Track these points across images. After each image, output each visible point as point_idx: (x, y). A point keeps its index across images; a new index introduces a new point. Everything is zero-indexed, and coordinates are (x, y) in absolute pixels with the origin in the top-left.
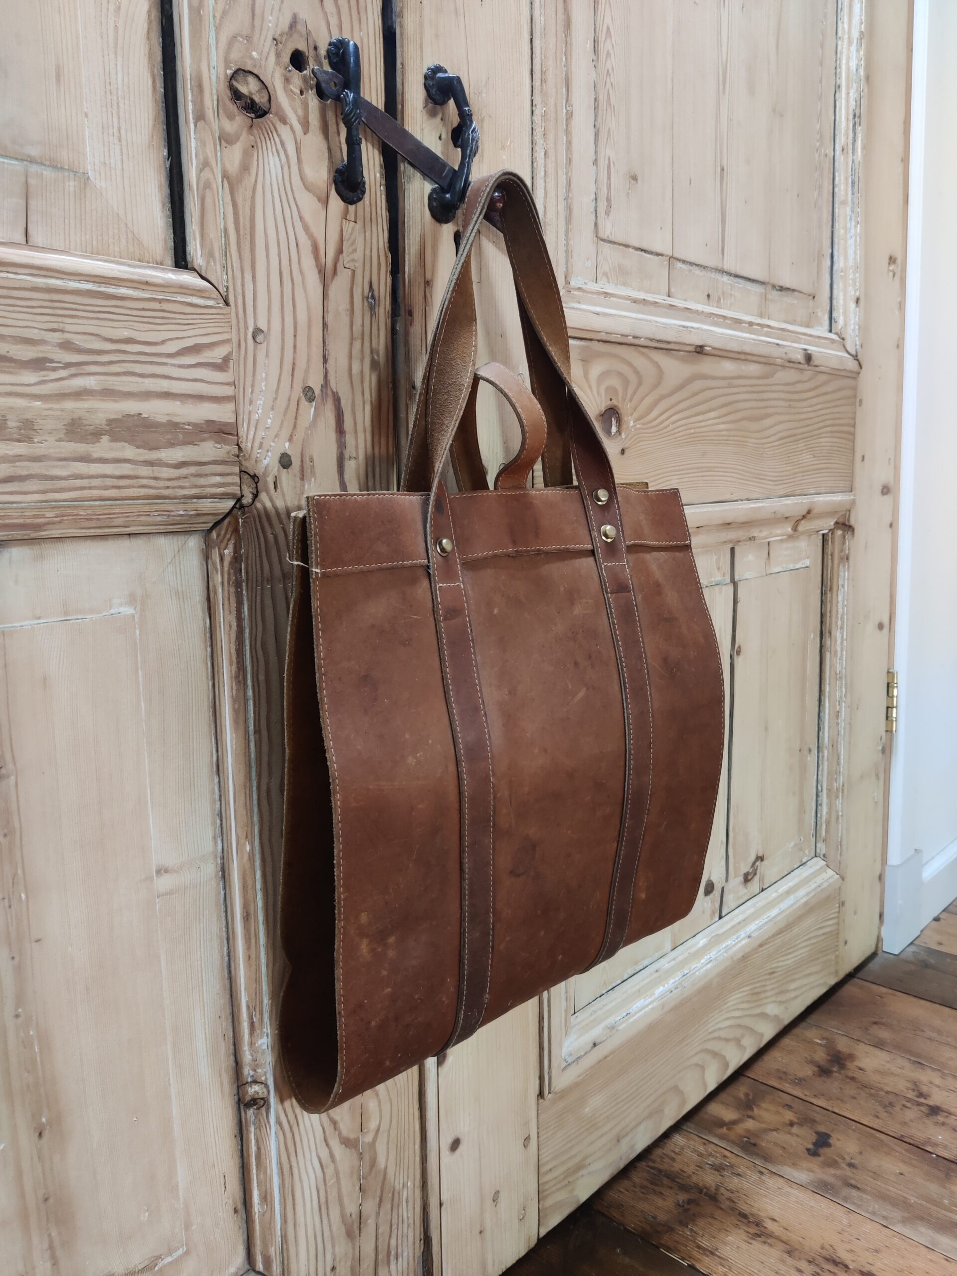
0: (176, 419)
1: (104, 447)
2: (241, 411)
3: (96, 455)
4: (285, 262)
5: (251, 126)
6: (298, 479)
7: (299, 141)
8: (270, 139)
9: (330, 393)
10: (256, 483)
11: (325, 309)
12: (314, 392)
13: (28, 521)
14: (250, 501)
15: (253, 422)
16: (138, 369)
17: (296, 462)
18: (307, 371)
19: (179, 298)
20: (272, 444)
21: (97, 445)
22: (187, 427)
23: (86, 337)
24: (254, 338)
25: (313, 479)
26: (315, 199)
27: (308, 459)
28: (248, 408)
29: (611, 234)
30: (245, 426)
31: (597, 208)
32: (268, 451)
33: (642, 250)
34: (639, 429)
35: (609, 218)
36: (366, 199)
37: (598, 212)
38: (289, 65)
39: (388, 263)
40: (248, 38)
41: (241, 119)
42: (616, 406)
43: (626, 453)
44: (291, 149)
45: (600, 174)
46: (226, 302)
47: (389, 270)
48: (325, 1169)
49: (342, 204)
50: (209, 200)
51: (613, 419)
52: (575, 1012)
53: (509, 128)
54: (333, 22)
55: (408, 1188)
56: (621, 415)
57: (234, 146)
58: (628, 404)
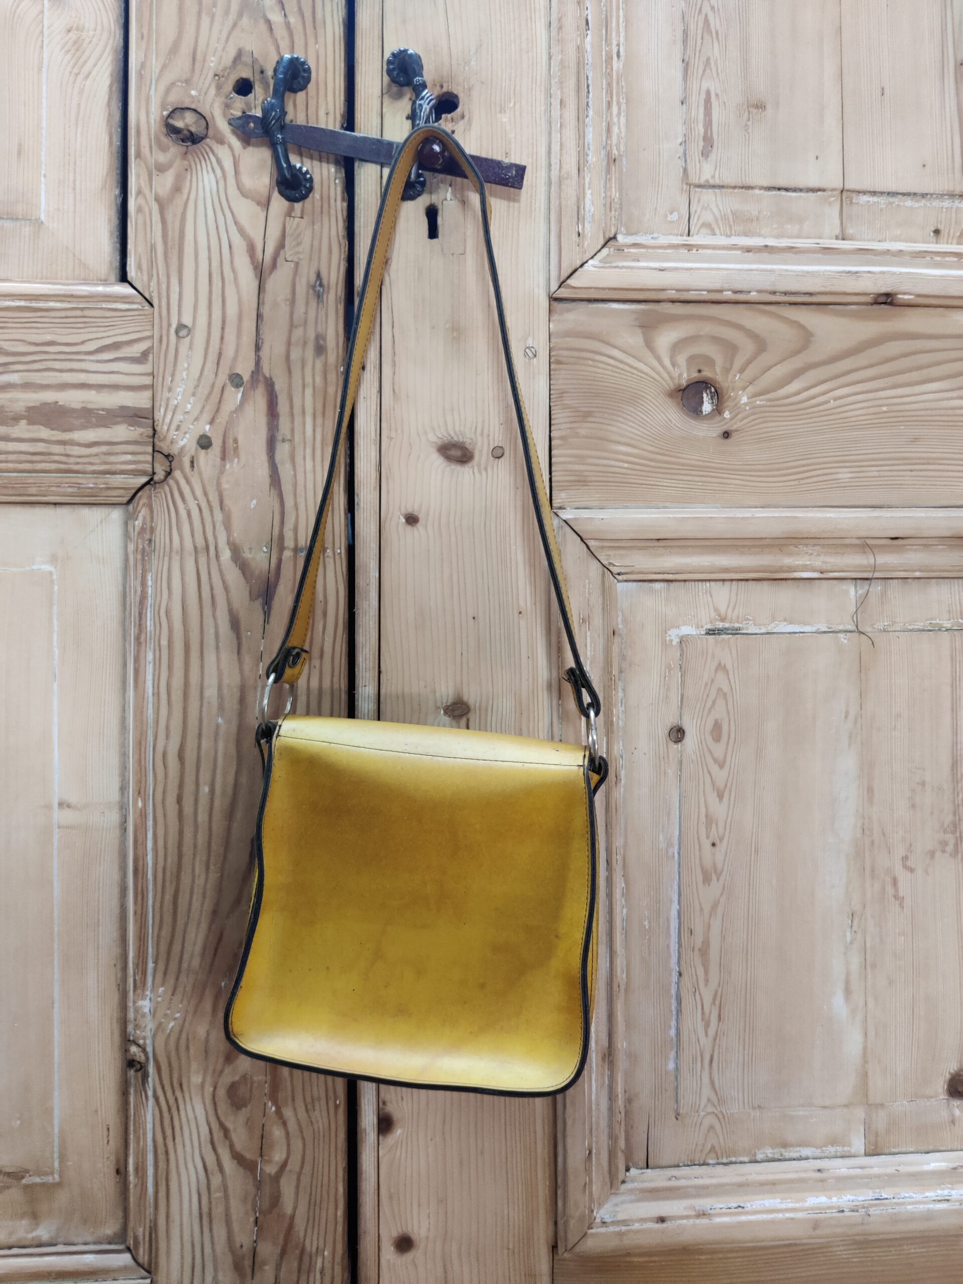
0: (90, 406)
1: (21, 429)
2: (158, 398)
3: (14, 436)
4: (215, 264)
5: (186, 153)
6: (218, 459)
7: (237, 156)
8: (205, 160)
9: (261, 378)
10: (171, 462)
11: (261, 302)
12: (242, 378)
14: (162, 477)
15: (171, 408)
16: (57, 365)
17: (217, 443)
18: (235, 359)
19: (104, 306)
20: (191, 427)
21: (16, 427)
22: (101, 412)
23: (13, 343)
24: (177, 332)
25: (236, 460)
26: (254, 203)
27: (231, 441)
28: (166, 394)
29: (713, 177)
30: (162, 410)
31: (687, 152)
32: (185, 433)
33: (779, 189)
34: (761, 406)
35: (709, 159)
36: (316, 195)
37: (687, 156)
38: (231, 93)
39: (343, 251)
40: (188, 82)
41: (174, 150)
42: (711, 379)
43: (734, 437)
44: (228, 164)
45: (693, 113)
46: (151, 305)
47: (342, 257)
48: (210, 1176)
49: (285, 203)
50: (140, 222)
51: (705, 395)
52: (648, 1167)
53: (512, 86)
54: (284, 44)
55: (324, 1259)
56: (721, 389)
57: (166, 173)
58: (735, 376)
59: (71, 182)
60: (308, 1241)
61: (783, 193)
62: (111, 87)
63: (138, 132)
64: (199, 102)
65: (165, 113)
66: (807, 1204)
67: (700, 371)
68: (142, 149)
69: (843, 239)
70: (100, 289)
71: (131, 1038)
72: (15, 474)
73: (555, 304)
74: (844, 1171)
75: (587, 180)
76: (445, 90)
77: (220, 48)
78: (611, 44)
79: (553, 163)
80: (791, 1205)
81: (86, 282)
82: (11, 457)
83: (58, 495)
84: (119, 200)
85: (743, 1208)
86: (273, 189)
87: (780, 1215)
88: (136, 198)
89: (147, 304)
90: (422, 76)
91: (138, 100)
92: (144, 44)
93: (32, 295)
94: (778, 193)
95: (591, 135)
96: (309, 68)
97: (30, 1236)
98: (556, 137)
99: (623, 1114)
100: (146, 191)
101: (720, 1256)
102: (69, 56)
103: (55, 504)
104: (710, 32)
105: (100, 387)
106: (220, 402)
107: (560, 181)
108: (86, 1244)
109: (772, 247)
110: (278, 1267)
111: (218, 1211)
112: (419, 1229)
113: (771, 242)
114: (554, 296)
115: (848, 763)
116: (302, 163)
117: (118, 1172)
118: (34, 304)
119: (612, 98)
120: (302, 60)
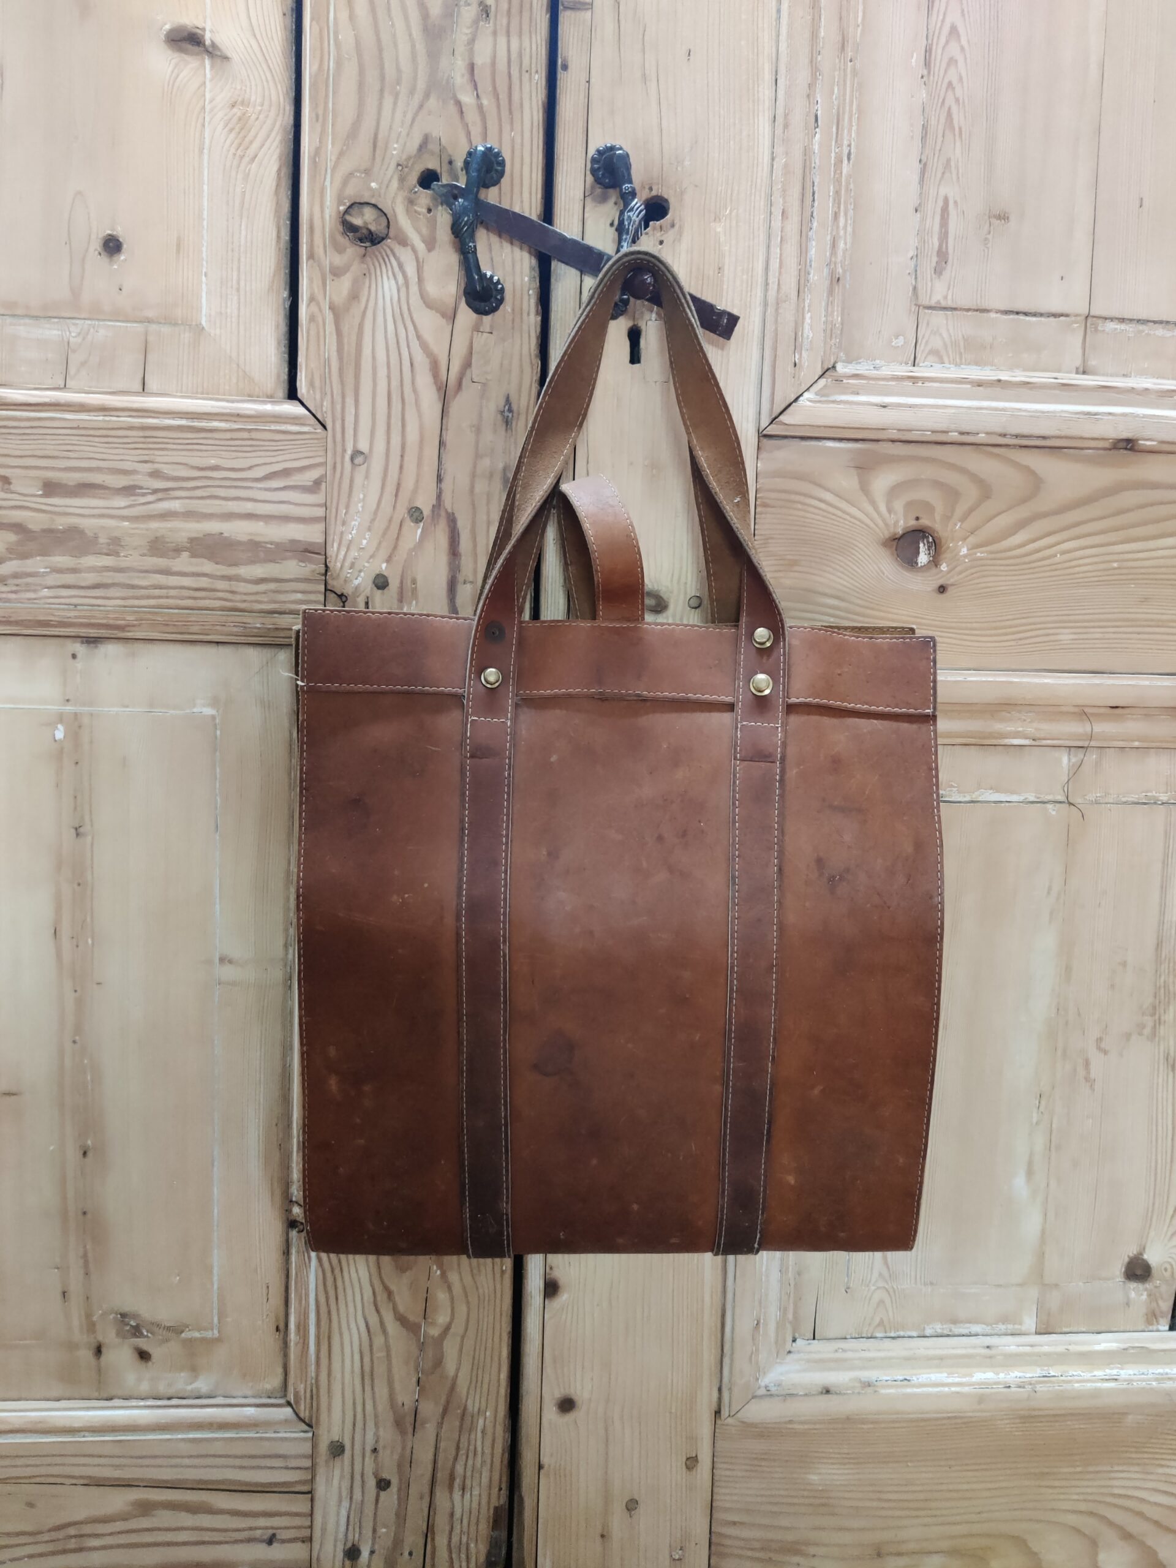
0: (258, 539)
1: (183, 563)
2: (331, 531)
3: (175, 569)
4: (395, 383)
5: (364, 256)
6: (396, 602)
7: (421, 260)
8: (386, 264)
9: (443, 513)
10: (344, 602)
11: (444, 428)
12: (422, 513)
13: (111, 622)
15: (345, 543)
16: (222, 492)
17: (394, 584)
18: (415, 491)
19: (273, 427)
20: (366, 564)
21: (177, 560)
22: (269, 546)
23: (174, 466)
24: (352, 459)
25: (414, 602)
26: (439, 316)
27: (409, 582)
28: (340, 528)
29: (946, 298)
30: (336, 545)
31: (918, 269)
32: (360, 571)
33: (1017, 313)
34: (981, 559)
35: (942, 277)
36: (507, 307)
37: (918, 272)
38: (415, 187)
39: (535, 372)
40: (367, 172)
41: (352, 251)
42: (930, 527)
43: (951, 591)
44: (411, 269)
45: (928, 223)
46: (324, 427)
47: (535, 378)
48: (373, 1337)
49: (474, 316)
50: (313, 333)
51: (921, 545)
52: (814, 1339)
53: (729, 192)
54: (476, 130)
55: (485, 1418)
56: (940, 539)
57: (342, 278)
58: (956, 525)
59: (234, 282)
60: (470, 1402)
61: (1022, 317)
62: (279, 171)
63: (311, 227)
64: (380, 196)
65: (342, 208)
66: (974, 1379)
67: (917, 519)
68: (316, 249)
69: (1084, 373)
70: (268, 407)
71: (294, 1199)
72: (176, 611)
73: (765, 441)
74: (1013, 1349)
75: (807, 302)
76: (654, 193)
77: (404, 133)
78: (842, 146)
79: (770, 281)
80: (957, 1380)
81: (252, 397)
82: (172, 592)
83: (222, 635)
84: (288, 304)
85: (909, 1381)
86: (460, 299)
87: (946, 1389)
88: (308, 305)
89: (320, 426)
90: (631, 182)
91: (311, 192)
92: (318, 129)
93: (196, 413)
94: (1016, 317)
95: (814, 249)
96: (503, 160)
97: (189, 1388)
98: (776, 251)
99: (792, 1286)
100: (320, 297)
101: (883, 1425)
102: (232, 135)
103: (218, 643)
104: (952, 128)
105: (268, 518)
106: (397, 539)
107: (778, 304)
108: (245, 1397)
109: (1006, 381)
110: (440, 1425)
111: (380, 1369)
112: (581, 1391)
113: (1004, 376)
114: (764, 432)
115: (1047, 941)
116: (493, 269)
117: (278, 1329)
118: (196, 424)
119: (839, 207)
120: (496, 150)
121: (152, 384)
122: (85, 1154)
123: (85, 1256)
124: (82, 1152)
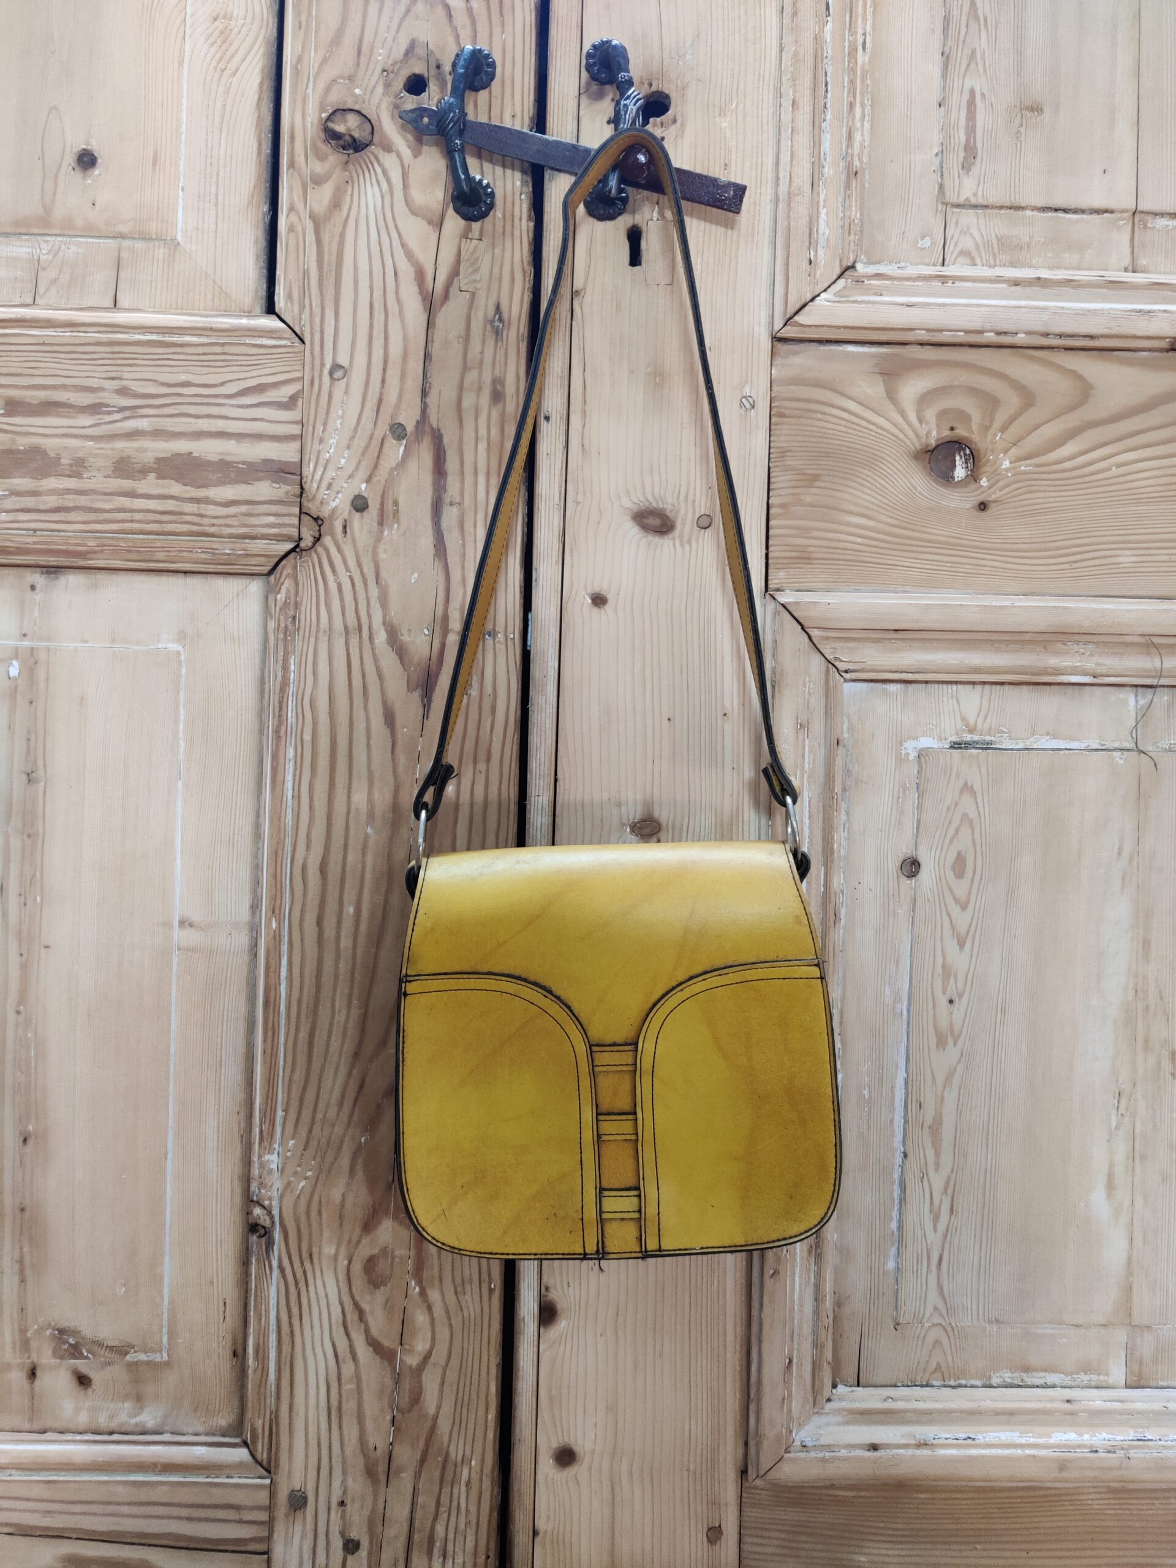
0: (229, 458)
1: (149, 484)
2: (307, 450)
3: (141, 491)
4: (378, 293)
5: (347, 163)
6: (375, 524)
7: (407, 167)
8: (369, 171)
9: (427, 429)
10: (320, 526)
11: (429, 338)
12: (405, 429)
13: (71, 548)
14: (310, 544)
15: (322, 462)
16: (192, 410)
17: (374, 505)
18: (398, 406)
19: (249, 341)
20: (345, 485)
21: (143, 481)
22: (241, 466)
23: (142, 383)
24: (331, 373)
25: (396, 525)
26: (425, 223)
27: (390, 503)
28: (316, 447)
29: (975, 195)
30: (312, 465)
31: (944, 165)
32: (338, 493)
33: (1056, 210)
34: (1026, 473)
35: (970, 173)
36: (498, 212)
37: (944, 168)
38: (401, 92)
39: (527, 279)
40: (351, 78)
41: (334, 158)
42: (967, 439)
43: (993, 510)
44: (396, 176)
45: (953, 116)
46: (303, 342)
47: (527, 286)
48: (342, 1365)
49: (461, 223)
50: (292, 243)
51: (958, 458)
52: (858, 1385)
53: (735, 86)
54: (465, 34)
55: (470, 1469)
56: (978, 450)
57: (324, 186)
58: (996, 435)
59: (213, 196)
60: (452, 1448)
61: (1061, 215)
62: (261, 84)
63: (292, 138)
64: (364, 102)
65: (324, 115)
66: (1052, 1441)
67: (952, 429)
68: (296, 157)
69: (1134, 272)
70: (244, 321)
71: (255, 1199)
72: (141, 536)
73: (779, 345)
74: (1099, 1404)
75: (822, 197)
76: (654, 88)
77: (390, 39)
78: (856, 33)
79: (781, 175)
80: (1032, 1440)
81: (227, 313)
82: (137, 516)
83: (189, 562)
84: (268, 219)
85: (973, 1439)
86: (448, 206)
87: (1019, 1451)
88: (288, 216)
89: (297, 339)
90: (628, 72)
91: (293, 101)
92: (301, 34)
93: (167, 328)
94: (1055, 214)
95: (828, 142)
96: (494, 62)
97: (133, 1421)
98: (786, 144)
99: (831, 1319)
100: (300, 206)
101: (944, 1496)
102: (213, 50)
103: (185, 572)
104: (977, 18)
105: (240, 436)
106: (378, 457)
107: (790, 198)
108: (196, 1434)
109: (1045, 279)
110: (417, 1475)
111: (350, 1405)
112: (582, 1443)
113: (1044, 274)
114: (779, 335)
115: (1120, 909)
116: (482, 174)
117: (235, 1354)
118: (167, 339)
119: (855, 98)
120: (486, 52)
121: (123, 301)
122: (25, 1140)
123: (21, 1261)
124: (22, 1139)
